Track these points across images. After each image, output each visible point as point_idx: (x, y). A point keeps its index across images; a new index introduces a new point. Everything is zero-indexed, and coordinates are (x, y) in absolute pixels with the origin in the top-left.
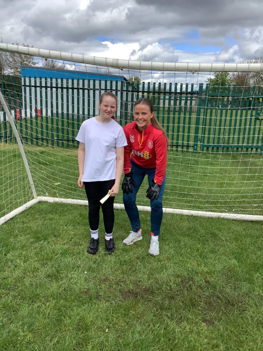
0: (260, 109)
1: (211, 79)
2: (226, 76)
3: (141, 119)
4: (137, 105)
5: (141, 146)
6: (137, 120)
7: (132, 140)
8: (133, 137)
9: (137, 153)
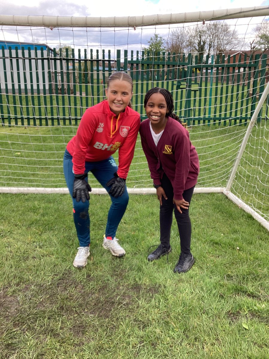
0: (194, 80)
1: (145, 49)
2: (160, 46)
3: (119, 101)
4: (115, 80)
5: (113, 135)
6: (113, 102)
7: (100, 130)
8: (102, 125)
9: (103, 147)
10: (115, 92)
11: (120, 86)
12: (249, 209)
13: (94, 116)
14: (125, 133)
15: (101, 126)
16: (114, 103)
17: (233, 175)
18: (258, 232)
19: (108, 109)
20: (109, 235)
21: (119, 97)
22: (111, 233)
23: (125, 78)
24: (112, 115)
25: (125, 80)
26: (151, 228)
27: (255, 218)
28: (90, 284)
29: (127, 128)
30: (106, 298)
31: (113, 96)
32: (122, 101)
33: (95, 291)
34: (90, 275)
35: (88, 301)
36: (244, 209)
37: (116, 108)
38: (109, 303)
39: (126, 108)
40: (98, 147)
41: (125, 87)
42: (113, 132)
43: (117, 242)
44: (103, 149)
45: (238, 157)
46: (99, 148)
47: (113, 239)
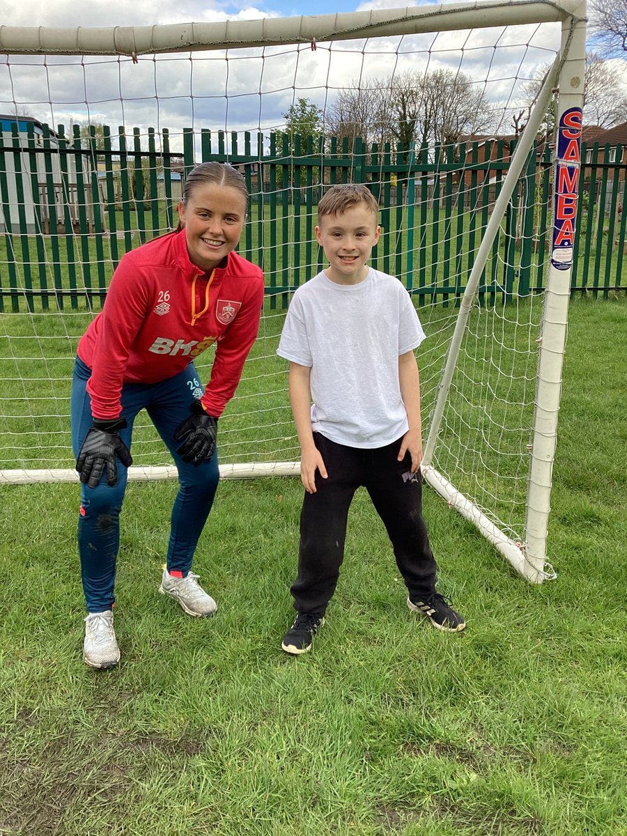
3: (216, 235)
4: (207, 184)
5: (198, 320)
6: (200, 236)
7: (163, 308)
8: (164, 296)
9: (172, 348)
10: (207, 214)
11: (220, 200)
12: (470, 510)
13: (142, 275)
14: (228, 316)
15: (163, 298)
16: (203, 239)
17: (435, 427)
18: (485, 570)
19: (185, 257)
20: (175, 564)
21: (216, 226)
22: (180, 560)
23: (231, 179)
24: (195, 271)
25: (232, 185)
26: (221, 569)
27: (482, 531)
28: (23, 736)
29: (233, 305)
30: (59, 775)
31: (202, 224)
32: (225, 235)
33: (34, 755)
34: (31, 710)
35: (8, 788)
36: (461, 510)
37: (207, 252)
38: (63, 791)
39: (229, 256)
40: (161, 349)
41: (231, 202)
42: (196, 313)
43: (195, 582)
44: (174, 353)
45: (442, 384)
46: (164, 352)
47: (185, 576)
